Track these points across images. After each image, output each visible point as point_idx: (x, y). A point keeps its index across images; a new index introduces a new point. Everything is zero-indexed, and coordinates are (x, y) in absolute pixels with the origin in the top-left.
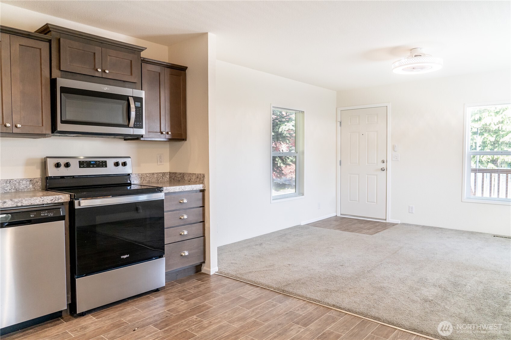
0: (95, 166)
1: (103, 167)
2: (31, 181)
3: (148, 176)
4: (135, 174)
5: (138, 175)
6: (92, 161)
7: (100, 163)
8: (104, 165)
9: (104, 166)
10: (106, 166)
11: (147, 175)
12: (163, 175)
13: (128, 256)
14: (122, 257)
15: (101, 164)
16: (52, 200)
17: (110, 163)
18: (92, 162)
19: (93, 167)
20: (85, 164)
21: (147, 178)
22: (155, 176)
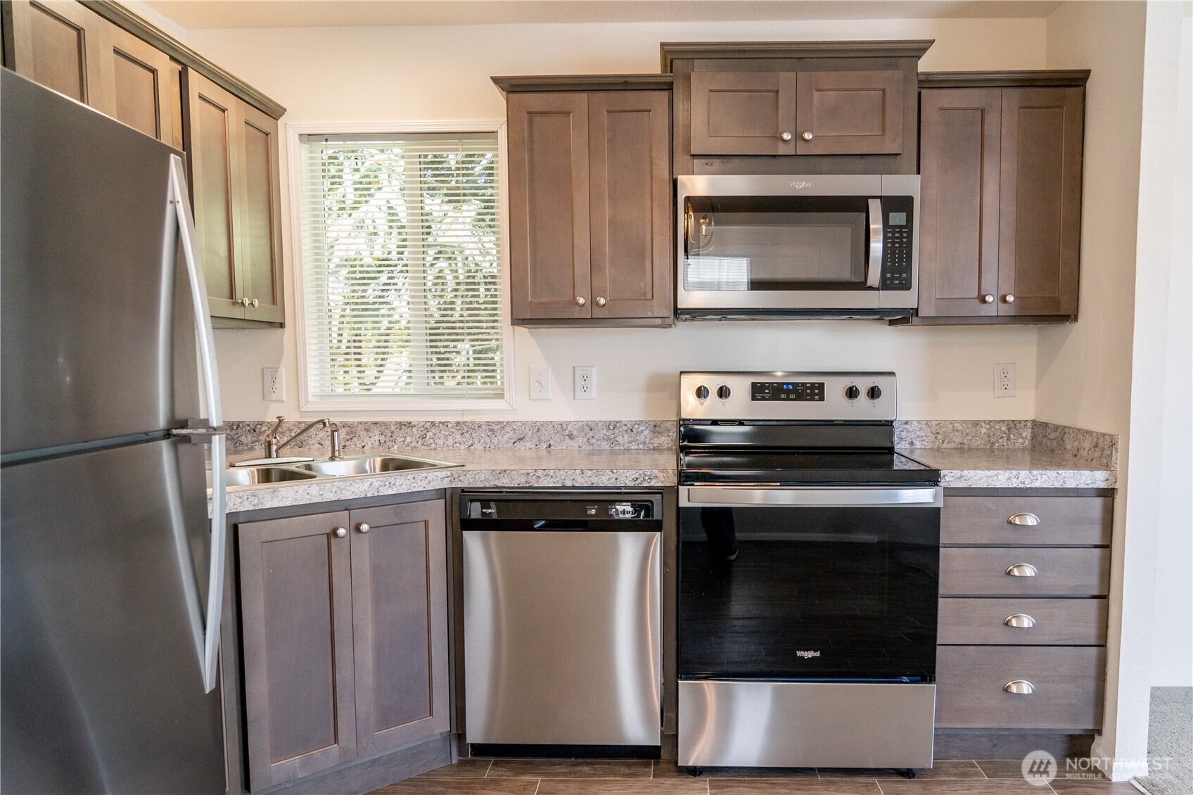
0: (792, 396)
1: (812, 399)
2: (655, 426)
3: (960, 428)
4: (918, 422)
5: (927, 424)
6: (788, 384)
7: (808, 388)
8: (817, 394)
9: (817, 397)
10: (822, 399)
11: (956, 425)
12: (1009, 429)
13: (818, 654)
14: (799, 654)
15: (808, 391)
16: (637, 479)
17: (835, 390)
18: (785, 387)
19: (788, 399)
20: (767, 391)
21: (957, 434)
22: (983, 430)
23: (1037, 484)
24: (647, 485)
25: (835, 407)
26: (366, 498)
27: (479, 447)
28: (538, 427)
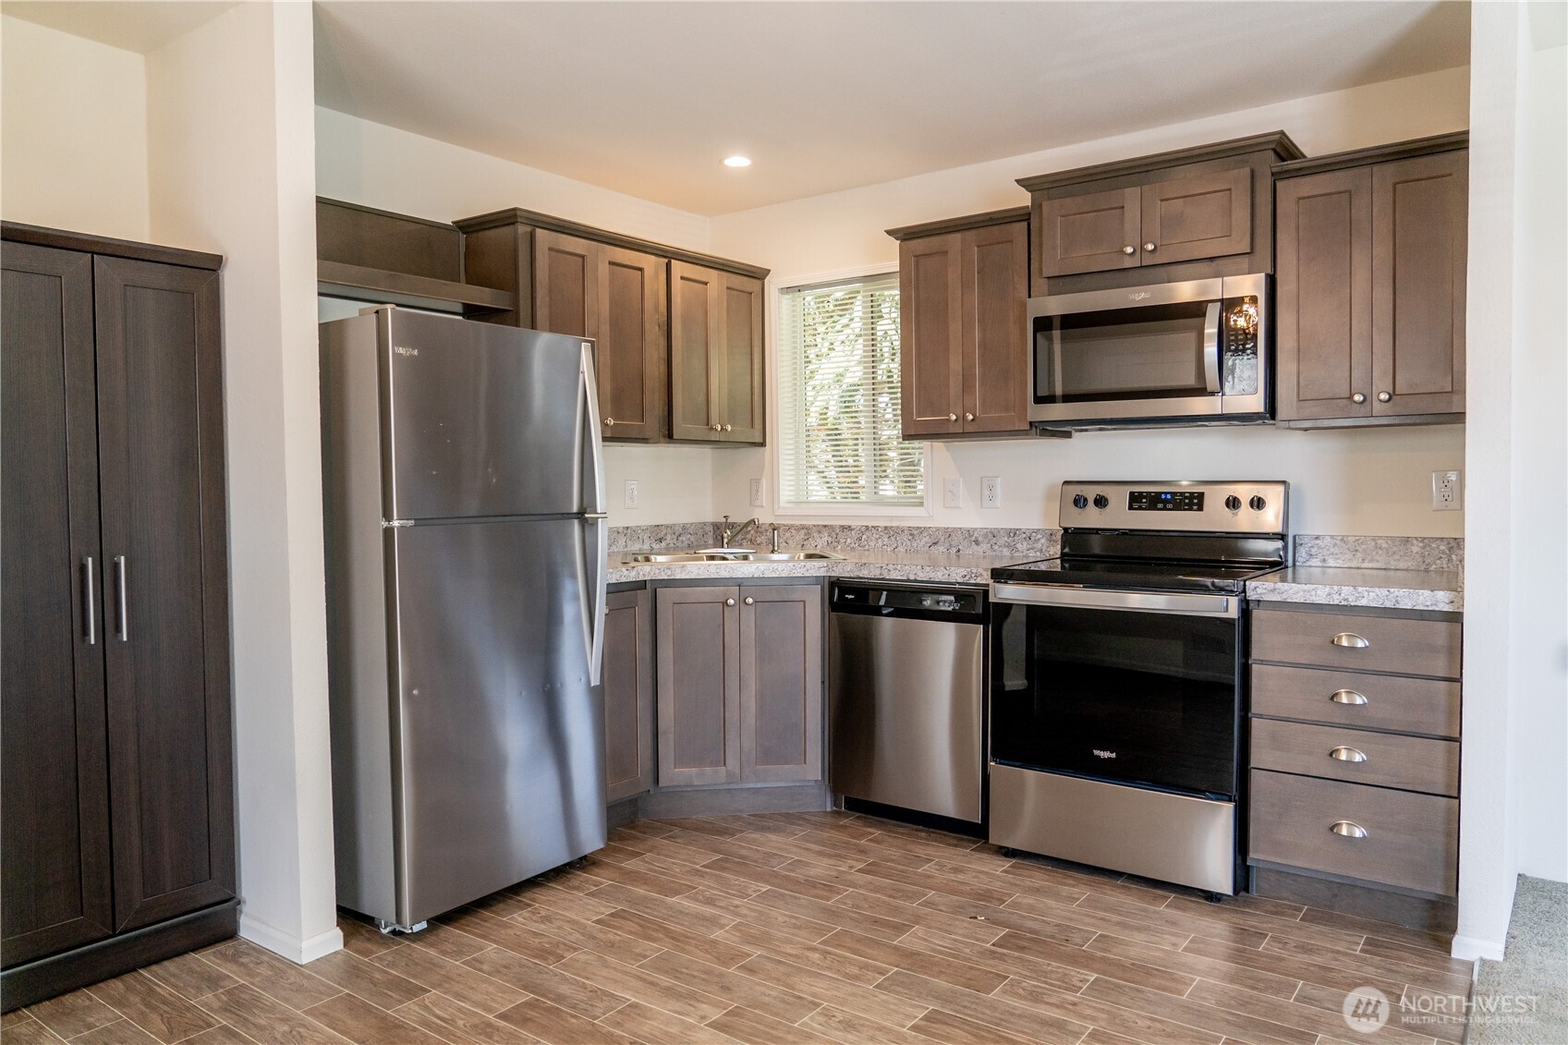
0: (1170, 506)
1: (1191, 509)
4: (1332, 537)
5: (1342, 540)
6: (1166, 493)
7: (1186, 498)
8: (1195, 504)
9: (1195, 507)
10: (1200, 509)
12: (1451, 549)
13: (1114, 755)
14: (1096, 752)
15: (1187, 501)
17: (1215, 499)
18: (1163, 496)
19: (1165, 509)
20: (1144, 500)
23: (1363, 602)
24: (974, 582)
25: (1213, 518)
26: (753, 578)
27: (901, 549)
28: (949, 533)
